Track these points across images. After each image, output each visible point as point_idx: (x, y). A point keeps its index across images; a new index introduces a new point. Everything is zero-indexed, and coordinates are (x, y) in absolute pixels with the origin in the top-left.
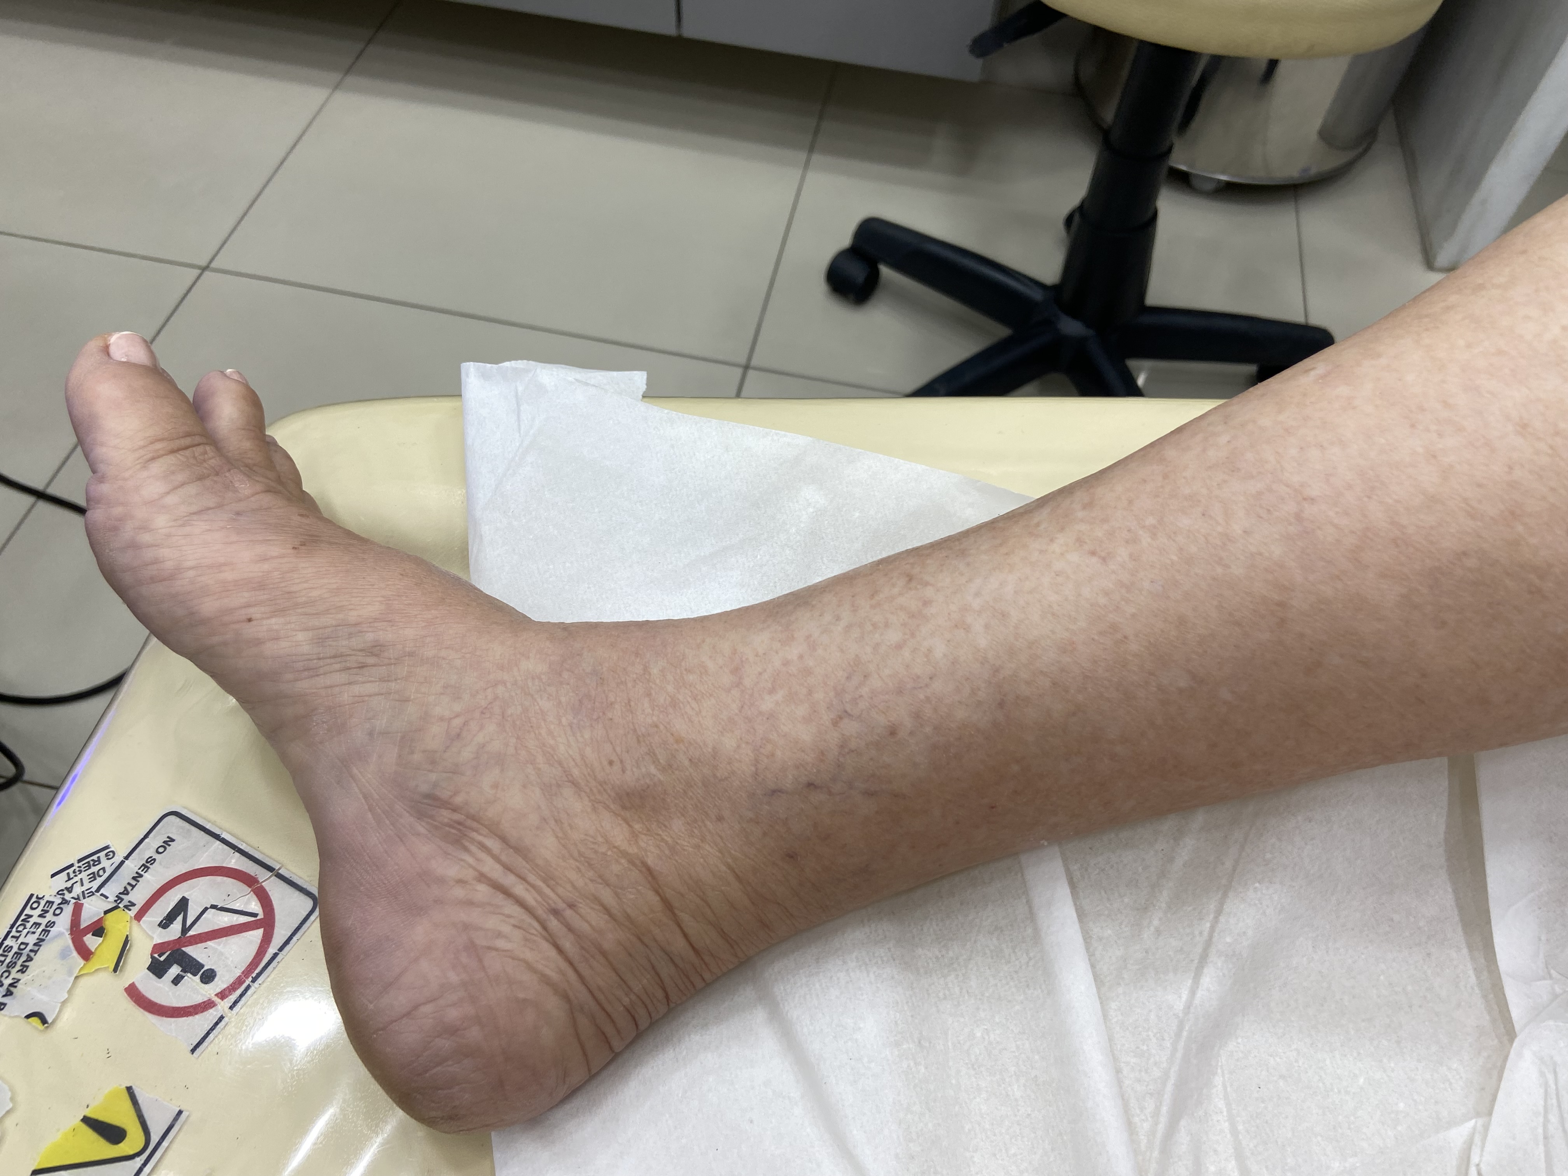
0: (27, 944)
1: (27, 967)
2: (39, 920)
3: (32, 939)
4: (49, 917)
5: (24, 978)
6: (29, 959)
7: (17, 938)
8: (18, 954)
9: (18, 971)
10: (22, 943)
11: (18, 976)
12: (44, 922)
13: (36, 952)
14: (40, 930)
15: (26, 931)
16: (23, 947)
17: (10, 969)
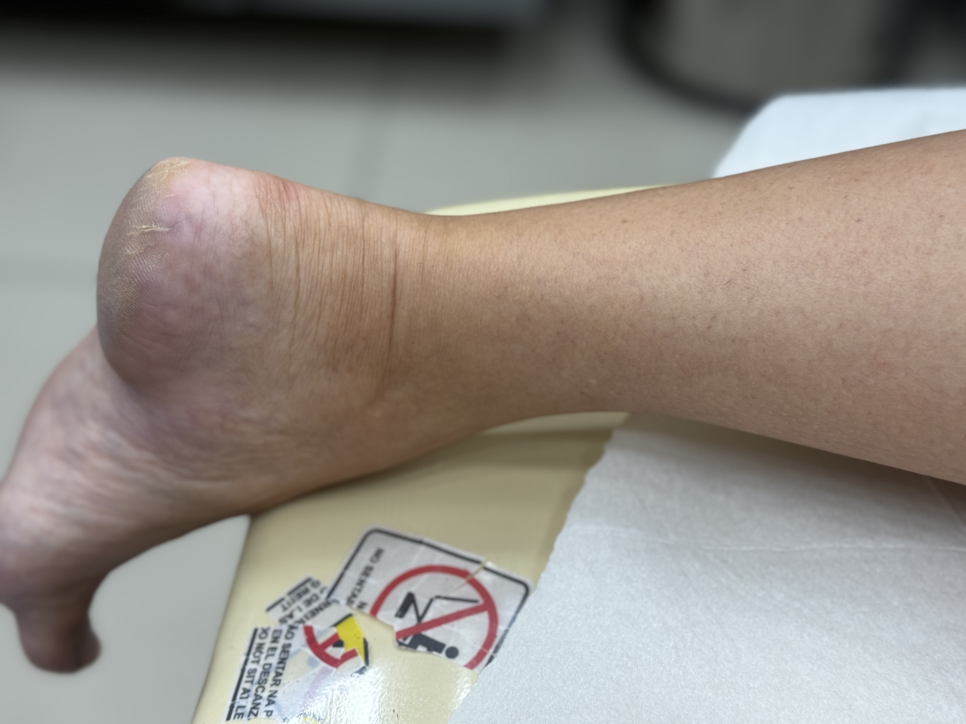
0: (270, 665)
1: (280, 681)
2: (274, 645)
3: (274, 660)
4: (282, 641)
5: (281, 690)
6: (278, 674)
7: (258, 662)
8: (266, 672)
9: (272, 685)
10: (265, 665)
11: (274, 688)
12: (279, 645)
13: (283, 668)
14: (278, 652)
15: (263, 656)
16: (267, 667)
17: (263, 685)
